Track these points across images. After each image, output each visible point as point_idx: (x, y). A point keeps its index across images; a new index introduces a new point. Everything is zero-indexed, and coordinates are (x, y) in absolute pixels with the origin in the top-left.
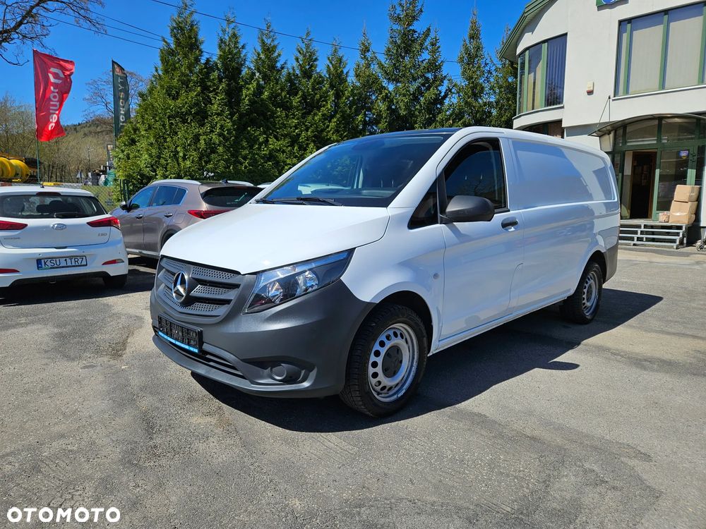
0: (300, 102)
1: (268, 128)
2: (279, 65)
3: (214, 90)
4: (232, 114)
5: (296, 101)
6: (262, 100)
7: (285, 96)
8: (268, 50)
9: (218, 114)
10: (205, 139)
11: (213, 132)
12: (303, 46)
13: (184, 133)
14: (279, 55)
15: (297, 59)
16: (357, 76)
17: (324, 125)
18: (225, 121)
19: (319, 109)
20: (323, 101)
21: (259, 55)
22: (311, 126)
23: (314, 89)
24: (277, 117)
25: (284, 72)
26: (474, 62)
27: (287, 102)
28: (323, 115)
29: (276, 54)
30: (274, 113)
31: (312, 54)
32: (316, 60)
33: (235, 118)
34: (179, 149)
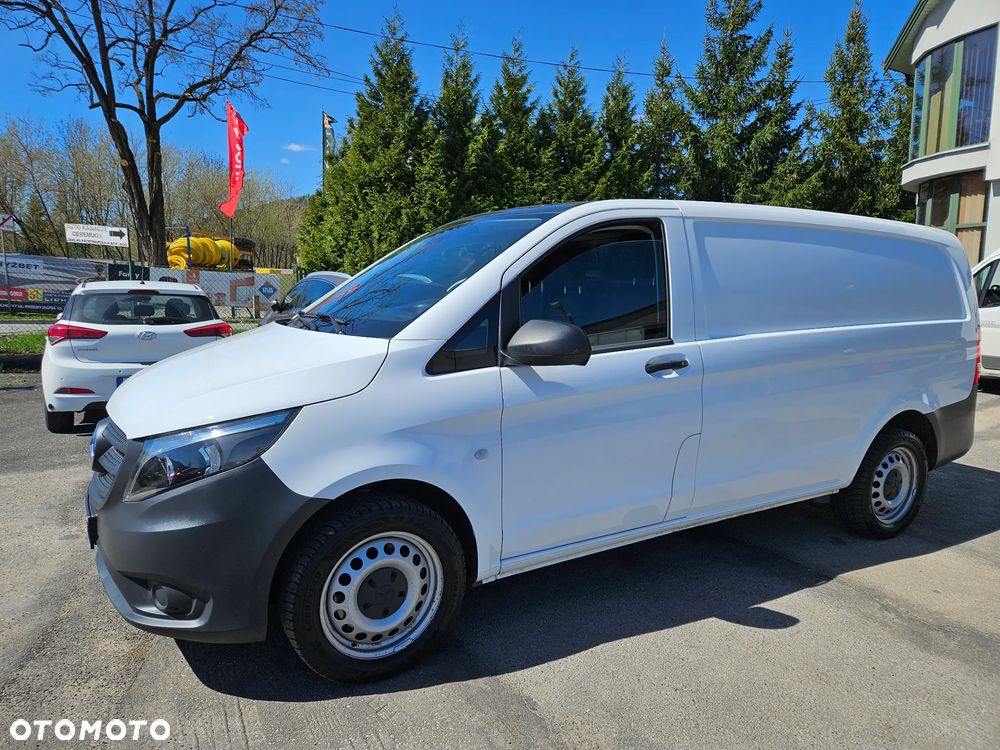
0: (552, 157)
1: (503, 196)
2: (528, 105)
3: (427, 146)
4: (449, 179)
5: (546, 156)
6: (496, 156)
7: (531, 149)
8: (514, 83)
9: (430, 180)
10: (407, 214)
11: (421, 203)
12: (565, 73)
13: (379, 206)
14: (529, 91)
15: (556, 94)
16: (650, 112)
17: (587, 187)
18: (437, 187)
19: (580, 165)
20: (588, 153)
21: (501, 90)
22: (566, 190)
23: (575, 136)
24: (517, 179)
25: (536, 114)
26: (853, 78)
27: (534, 157)
28: (587, 174)
29: (524, 90)
30: (511, 173)
31: (577, 84)
32: (583, 92)
33: (453, 184)
34: (374, 227)
